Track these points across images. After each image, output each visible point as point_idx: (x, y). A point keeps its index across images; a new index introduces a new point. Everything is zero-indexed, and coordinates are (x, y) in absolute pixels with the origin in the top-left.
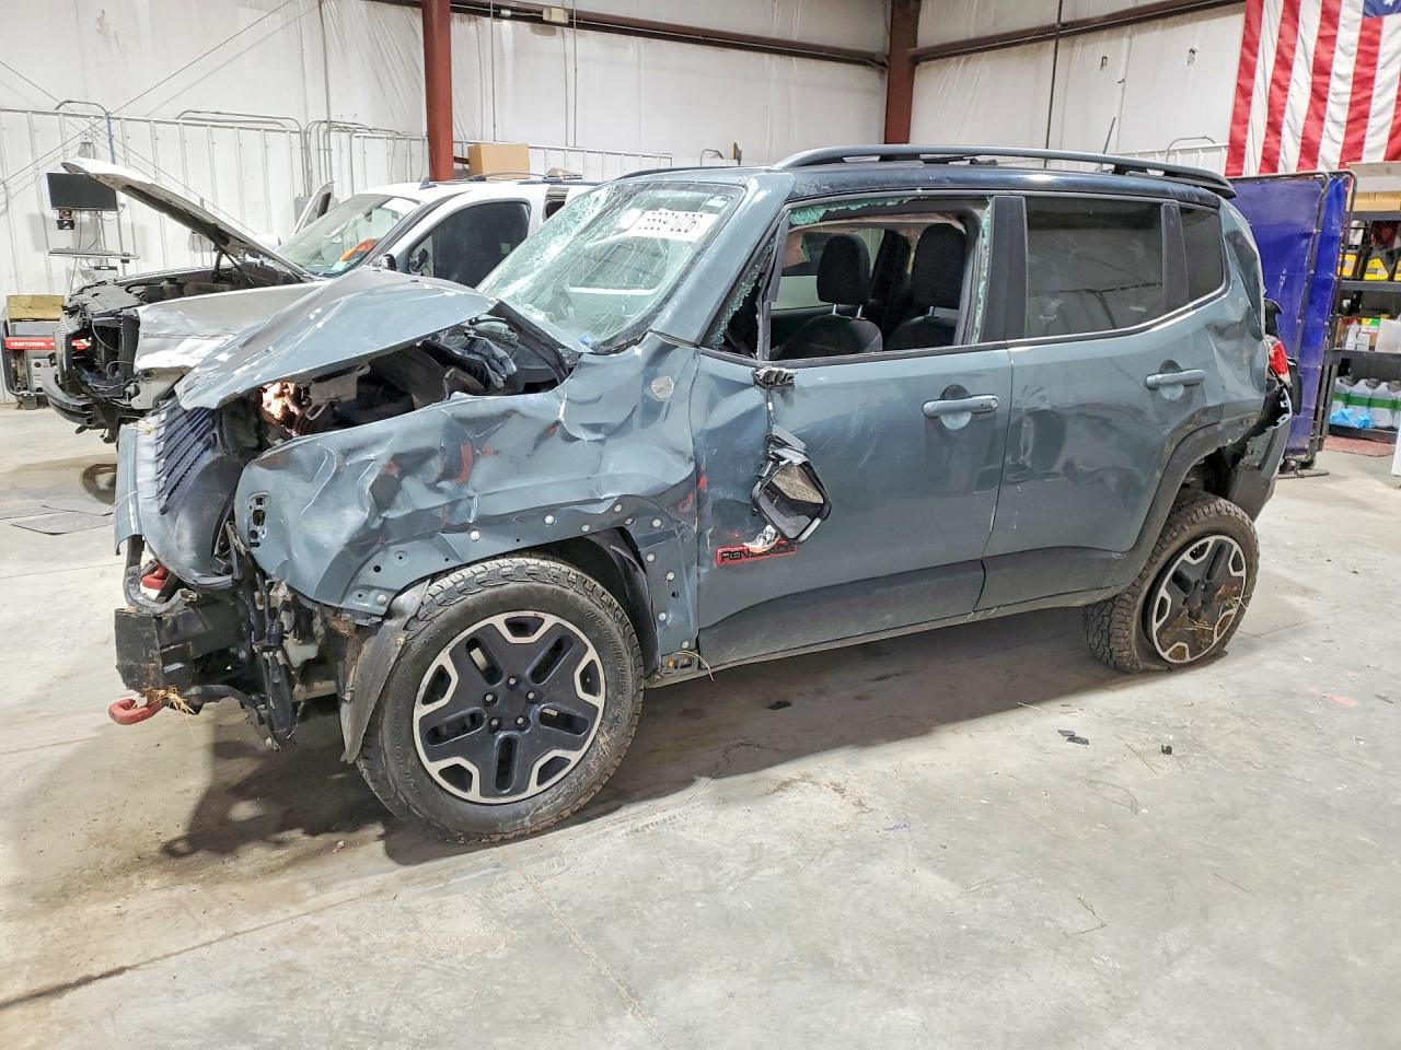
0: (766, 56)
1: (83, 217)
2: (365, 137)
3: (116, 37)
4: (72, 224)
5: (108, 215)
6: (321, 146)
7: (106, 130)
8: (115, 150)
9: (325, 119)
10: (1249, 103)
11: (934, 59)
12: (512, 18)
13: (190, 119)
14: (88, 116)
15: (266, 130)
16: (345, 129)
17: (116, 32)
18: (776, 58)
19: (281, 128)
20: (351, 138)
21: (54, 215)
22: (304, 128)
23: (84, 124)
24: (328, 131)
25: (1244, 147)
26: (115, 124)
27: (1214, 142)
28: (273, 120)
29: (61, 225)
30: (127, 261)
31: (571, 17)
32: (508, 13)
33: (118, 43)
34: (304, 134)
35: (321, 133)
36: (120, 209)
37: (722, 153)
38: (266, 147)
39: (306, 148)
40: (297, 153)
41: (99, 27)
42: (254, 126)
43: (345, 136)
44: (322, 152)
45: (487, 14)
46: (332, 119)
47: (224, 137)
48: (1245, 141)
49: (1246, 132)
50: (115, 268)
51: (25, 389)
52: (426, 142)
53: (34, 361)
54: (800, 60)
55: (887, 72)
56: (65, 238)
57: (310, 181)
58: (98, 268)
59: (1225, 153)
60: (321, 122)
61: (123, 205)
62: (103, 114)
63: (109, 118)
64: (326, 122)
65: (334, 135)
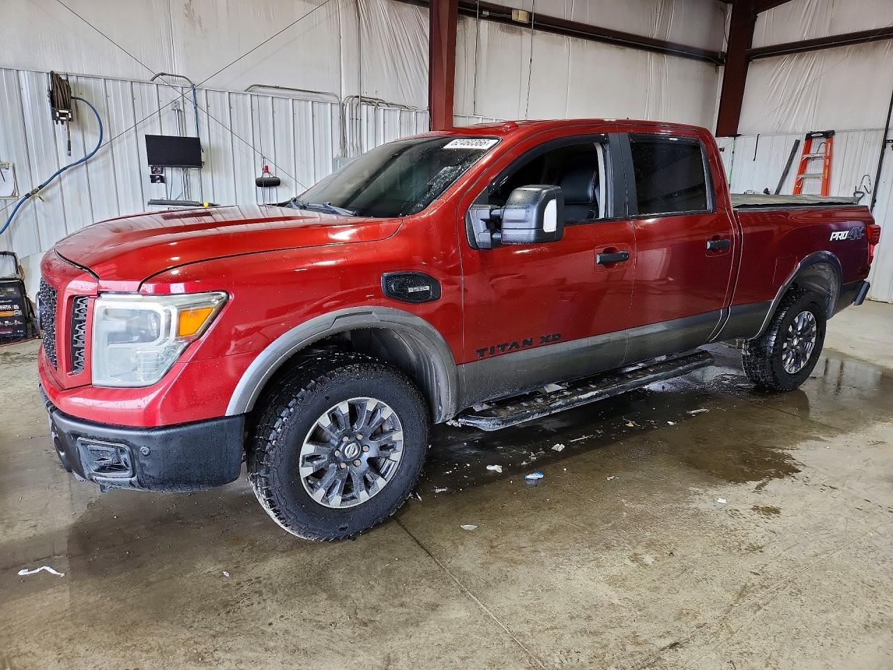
1: (172, 173)
2: (385, 110)
3: (200, 23)
4: (163, 180)
5: (193, 172)
6: (354, 117)
7: (192, 99)
8: (200, 117)
9: (356, 94)
11: (762, 57)
12: (489, 18)
13: (257, 90)
14: (178, 87)
15: (313, 101)
16: (371, 104)
17: (199, 17)
18: (653, 54)
20: (375, 110)
21: (147, 170)
22: (340, 101)
24: (359, 105)
26: (201, 96)
28: (316, 94)
29: (153, 180)
31: (530, 20)
32: (486, 13)
33: (201, 26)
34: (342, 106)
35: (354, 106)
36: (202, 166)
38: (313, 115)
39: (342, 117)
41: (186, 12)
42: (304, 98)
43: (371, 108)
44: (354, 120)
45: (474, 15)
46: (363, 95)
47: (285, 106)
56: (158, 191)
57: (345, 144)
60: (354, 97)
61: (204, 163)
62: (190, 85)
63: (194, 90)
64: (357, 97)
65: (364, 107)
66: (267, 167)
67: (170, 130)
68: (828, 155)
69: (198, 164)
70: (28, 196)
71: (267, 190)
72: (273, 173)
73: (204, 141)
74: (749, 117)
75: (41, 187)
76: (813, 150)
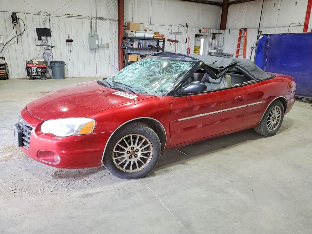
0: (194, 3)
1: (43, 38)
2: (104, 21)
4: (41, 39)
5: (49, 38)
6: (95, 23)
7: (49, 18)
8: (50, 23)
9: (96, 16)
10: (309, 15)
11: (234, 4)
13: (67, 16)
14: (45, 15)
15: (83, 19)
16: (100, 19)
18: (196, 3)
19: (86, 18)
20: (101, 20)
21: (37, 37)
22: (91, 18)
23: (44, 17)
24: (96, 19)
25: (308, 26)
26: (50, 17)
27: (300, 24)
28: (84, 16)
29: (39, 40)
30: (53, 48)
34: (91, 20)
35: (95, 20)
36: (51, 36)
37: (184, 26)
38: (83, 23)
39: (91, 23)
40: (89, 24)
42: (80, 18)
43: (100, 20)
46: (97, 16)
47: (74, 20)
48: (308, 24)
49: (308, 22)
50: (50, 49)
51: (31, 75)
52: (118, 22)
53: (33, 70)
54: (202, 4)
55: (222, 7)
56: (40, 42)
57: (92, 30)
58: (46, 49)
59: (303, 27)
60: (95, 17)
61: (52, 35)
62: (48, 15)
63: (49, 16)
64: (96, 17)
65: (97, 20)
66: (69, 37)
67: (42, 27)
68: (245, 36)
69: (50, 35)
70: (7, 43)
71: (69, 43)
72: (71, 38)
73: (51, 29)
74: (230, 23)
75: (10, 41)
76: (243, 34)
